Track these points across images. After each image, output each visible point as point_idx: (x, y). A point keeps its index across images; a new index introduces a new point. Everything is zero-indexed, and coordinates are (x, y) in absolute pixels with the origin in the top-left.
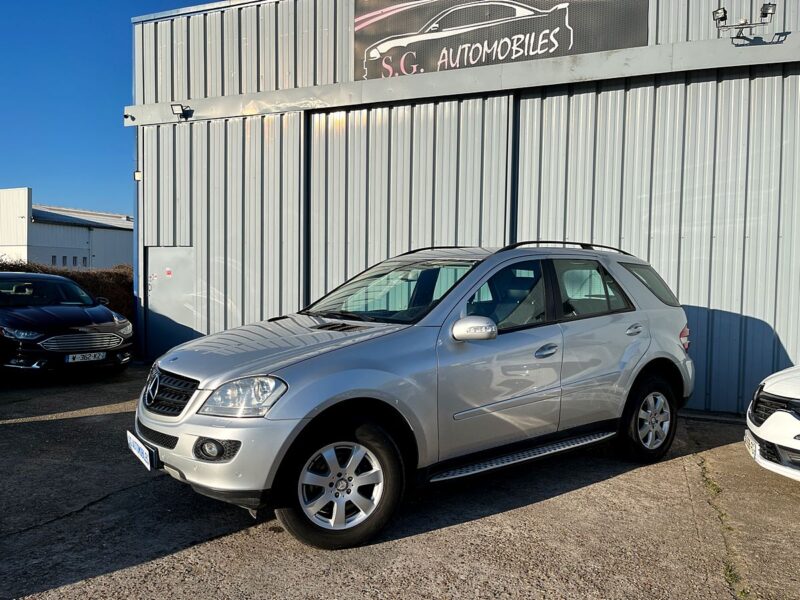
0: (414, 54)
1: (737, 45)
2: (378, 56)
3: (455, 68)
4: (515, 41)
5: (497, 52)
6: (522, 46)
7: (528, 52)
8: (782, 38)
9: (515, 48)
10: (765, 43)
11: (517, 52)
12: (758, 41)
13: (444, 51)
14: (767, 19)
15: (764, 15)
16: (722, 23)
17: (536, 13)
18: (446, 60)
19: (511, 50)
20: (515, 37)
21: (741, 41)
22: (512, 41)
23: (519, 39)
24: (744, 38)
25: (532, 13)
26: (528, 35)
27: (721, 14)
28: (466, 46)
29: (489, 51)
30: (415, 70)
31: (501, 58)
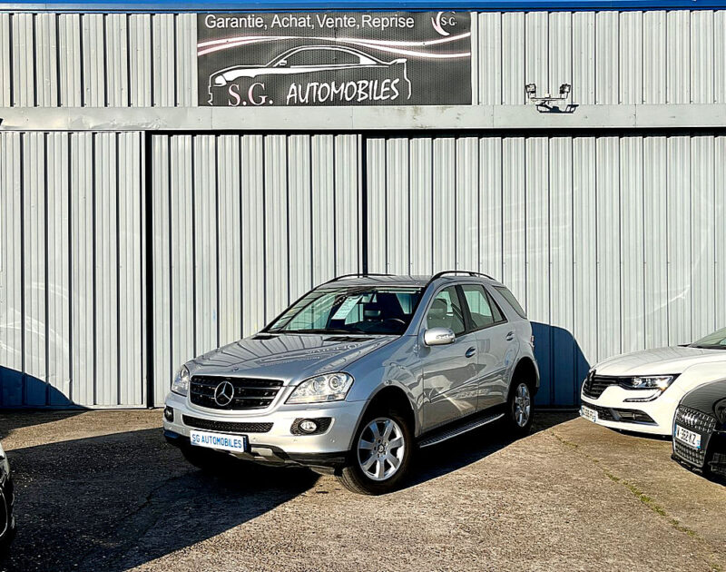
0: (263, 85)
1: (541, 112)
2: (224, 83)
3: (304, 104)
4: (360, 86)
5: (344, 94)
6: (367, 90)
7: (372, 96)
8: (573, 109)
9: (360, 92)
10: (561, 112)
11: (362, 95)
12: (555, 110)
13: (293, 86)
14: (563, 96)
15: (562, 92)
16: (532, 95)
17: (378, 64)
18: (295, 95)
19: (357, 93)
20: (360, 82)
21: (543, 109)
22: (358, 85)
23: (363, 85)
24: (546, 106)
25: (375, 63)
26: (372, 82)
27: (532, 88)
28: (315, 84)
29: (337, 92)
30: (263, 101)
31: (348, 99)
